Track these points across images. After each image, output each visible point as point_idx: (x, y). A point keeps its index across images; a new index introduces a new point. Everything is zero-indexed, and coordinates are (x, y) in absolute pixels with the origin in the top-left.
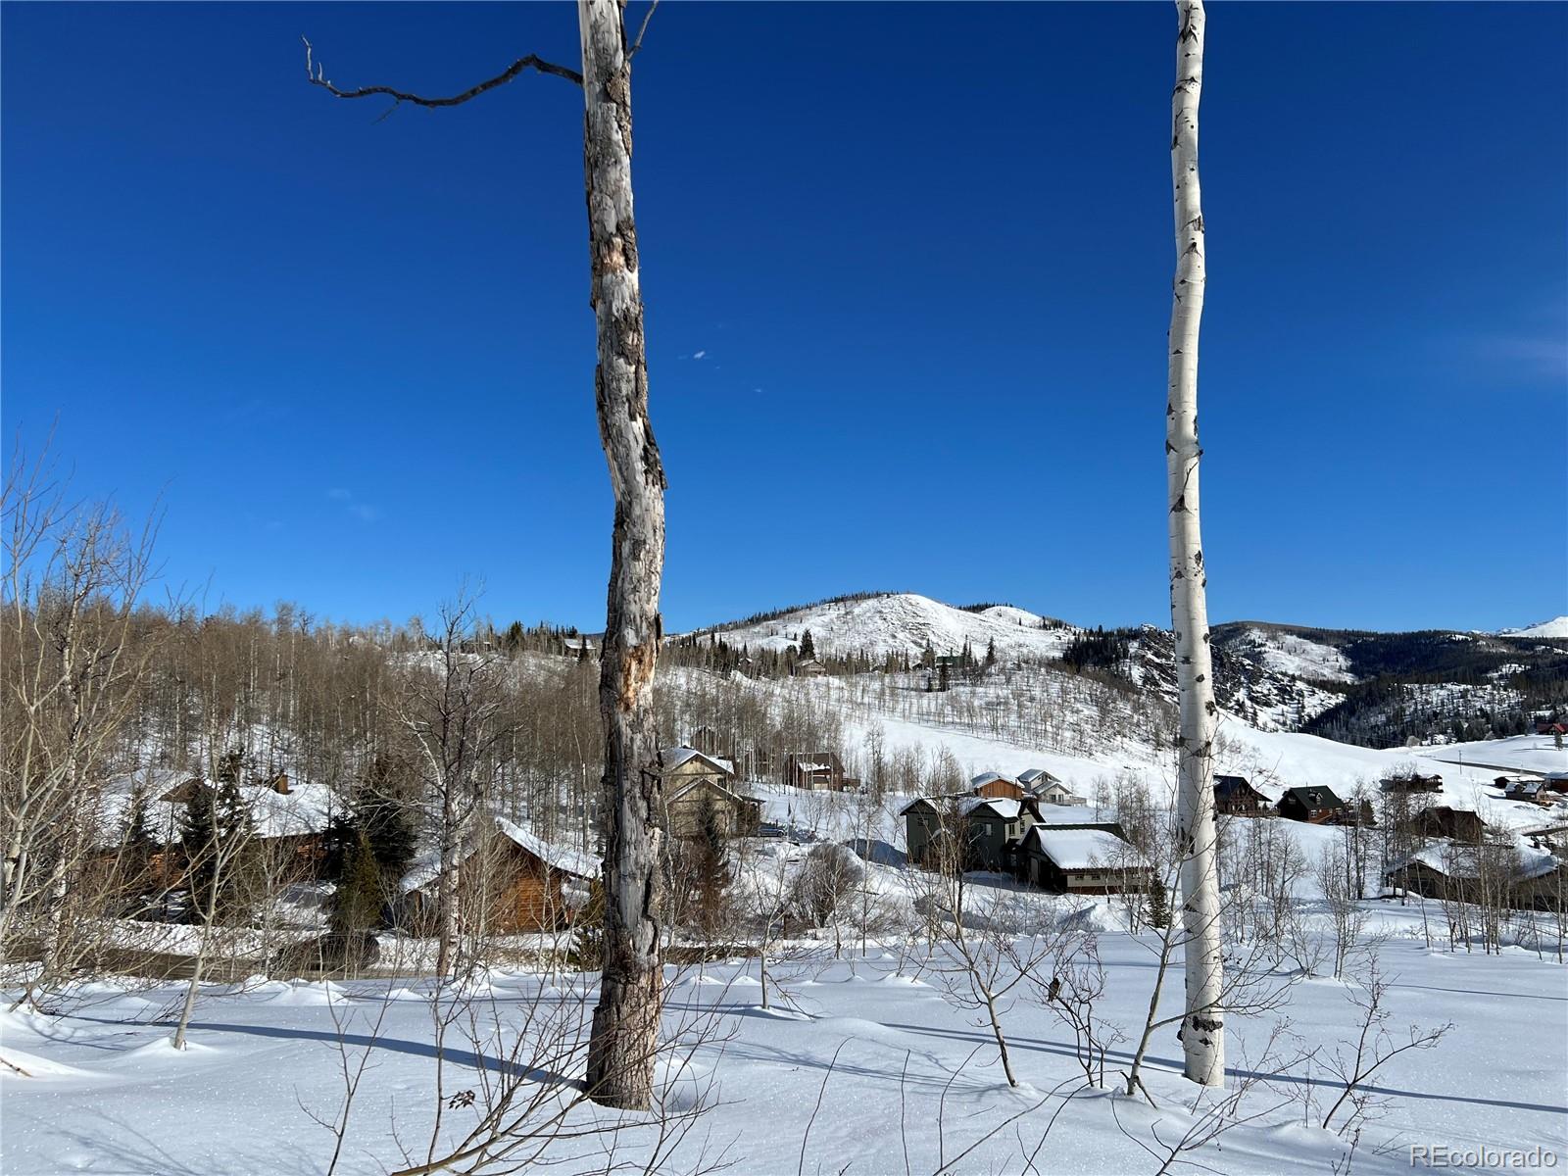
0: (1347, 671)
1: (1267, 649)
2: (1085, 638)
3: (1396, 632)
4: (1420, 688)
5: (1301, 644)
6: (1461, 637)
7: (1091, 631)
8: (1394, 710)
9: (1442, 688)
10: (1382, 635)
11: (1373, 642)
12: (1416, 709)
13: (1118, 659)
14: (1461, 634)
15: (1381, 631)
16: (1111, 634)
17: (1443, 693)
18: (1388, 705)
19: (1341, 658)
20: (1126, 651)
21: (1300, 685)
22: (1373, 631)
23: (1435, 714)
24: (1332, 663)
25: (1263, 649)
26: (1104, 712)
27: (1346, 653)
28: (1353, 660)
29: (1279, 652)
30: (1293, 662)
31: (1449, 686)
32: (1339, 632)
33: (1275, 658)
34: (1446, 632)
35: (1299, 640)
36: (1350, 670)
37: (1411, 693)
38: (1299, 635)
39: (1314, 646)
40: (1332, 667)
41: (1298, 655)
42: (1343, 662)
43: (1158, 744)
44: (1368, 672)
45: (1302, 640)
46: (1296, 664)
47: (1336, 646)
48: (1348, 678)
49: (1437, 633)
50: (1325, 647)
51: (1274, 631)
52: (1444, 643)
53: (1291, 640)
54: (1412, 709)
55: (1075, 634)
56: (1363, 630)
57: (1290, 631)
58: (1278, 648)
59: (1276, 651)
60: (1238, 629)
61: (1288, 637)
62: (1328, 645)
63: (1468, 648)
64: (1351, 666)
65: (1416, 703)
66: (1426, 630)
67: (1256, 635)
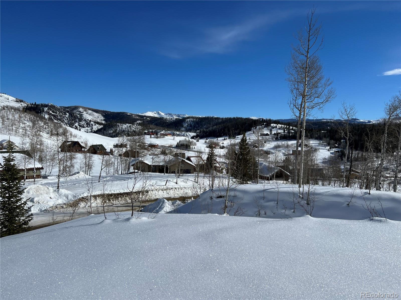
0: (103, 120)
1: (84, 114)
2: (30, 106)
3: (115, 112)
4: (121, 125)
5: (92, 113)
6: (129, 114)
7: (33, 104)
8: (115, 129)
9: (125, 125)
10: (112, 112)
11: (110, 114)
12: (120, 129)
13: (41, 112)
14: (129, 113)
15: (112, 111)
16: (39, 105)
17: (126, 126)
18: (113, 128)
19: (102, 117)
20: (43, 110)
21: (92, 123)
22: (110, 111)
23: (124, 131)
24: (100, 118)
25: (83, 113)
26: (34, 124)
27: (103, 116)
28: (105, 118)
29: (87, 114)
30: (90, 117)
31: (127, 124)
32: (102, 111)
33: (86, 116)
34: (126, 113)
35: (92, 112)
36: (104, 120)
37: (119, 125)
38: (92, 111)
39: (96, 114)
40: (100, 119)
41: (91, 116)
42: (102, 118)
43: (52, 134)
44: (108, 121)
45: (93, 112)
46: (91, 118)
47: (101, 114)
48: (104, 122)
49: (124, 113)
50: (98, 114)
51: (86, 109)
52: (125, 115)
53: (90, 112)
54: (119, 129)
55: (27, 104)
56: (108, 111)
57: (90, 109)
58: (87, 113)
59: (86, 114)
60: (76, 108)
61: (89, 111)
62: (99, 114)
63: (130, 117)
64: (105, 119)
65: (120, 128)
66: (122, 112)
67: (81, 110)
